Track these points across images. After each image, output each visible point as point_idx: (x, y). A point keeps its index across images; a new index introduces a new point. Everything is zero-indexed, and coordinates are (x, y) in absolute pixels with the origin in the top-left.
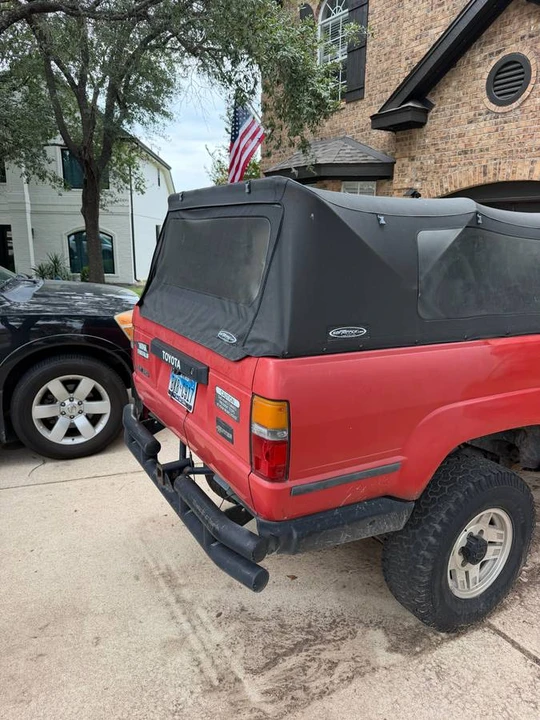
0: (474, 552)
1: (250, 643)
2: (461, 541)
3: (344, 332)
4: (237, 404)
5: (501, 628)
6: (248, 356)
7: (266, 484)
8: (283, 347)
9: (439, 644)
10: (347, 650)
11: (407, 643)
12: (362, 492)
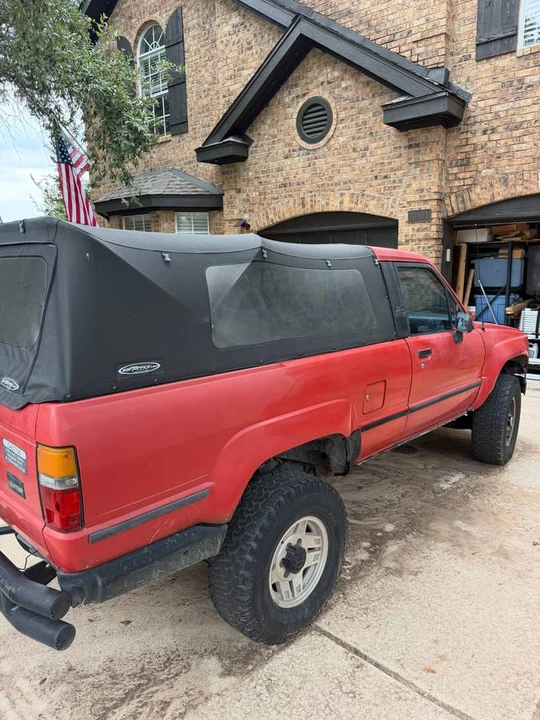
0: (295, 560)
1: (77, 702)
2: (280, 552)
3: (135, 368)
4: (23, 455)
5: (326, 628)
6: (29, 404)
7: (61, 536)
8: (65, 390)
9: (269, 657)
10: (180, 685)
11: (238, 664)
12: (171, 525)
